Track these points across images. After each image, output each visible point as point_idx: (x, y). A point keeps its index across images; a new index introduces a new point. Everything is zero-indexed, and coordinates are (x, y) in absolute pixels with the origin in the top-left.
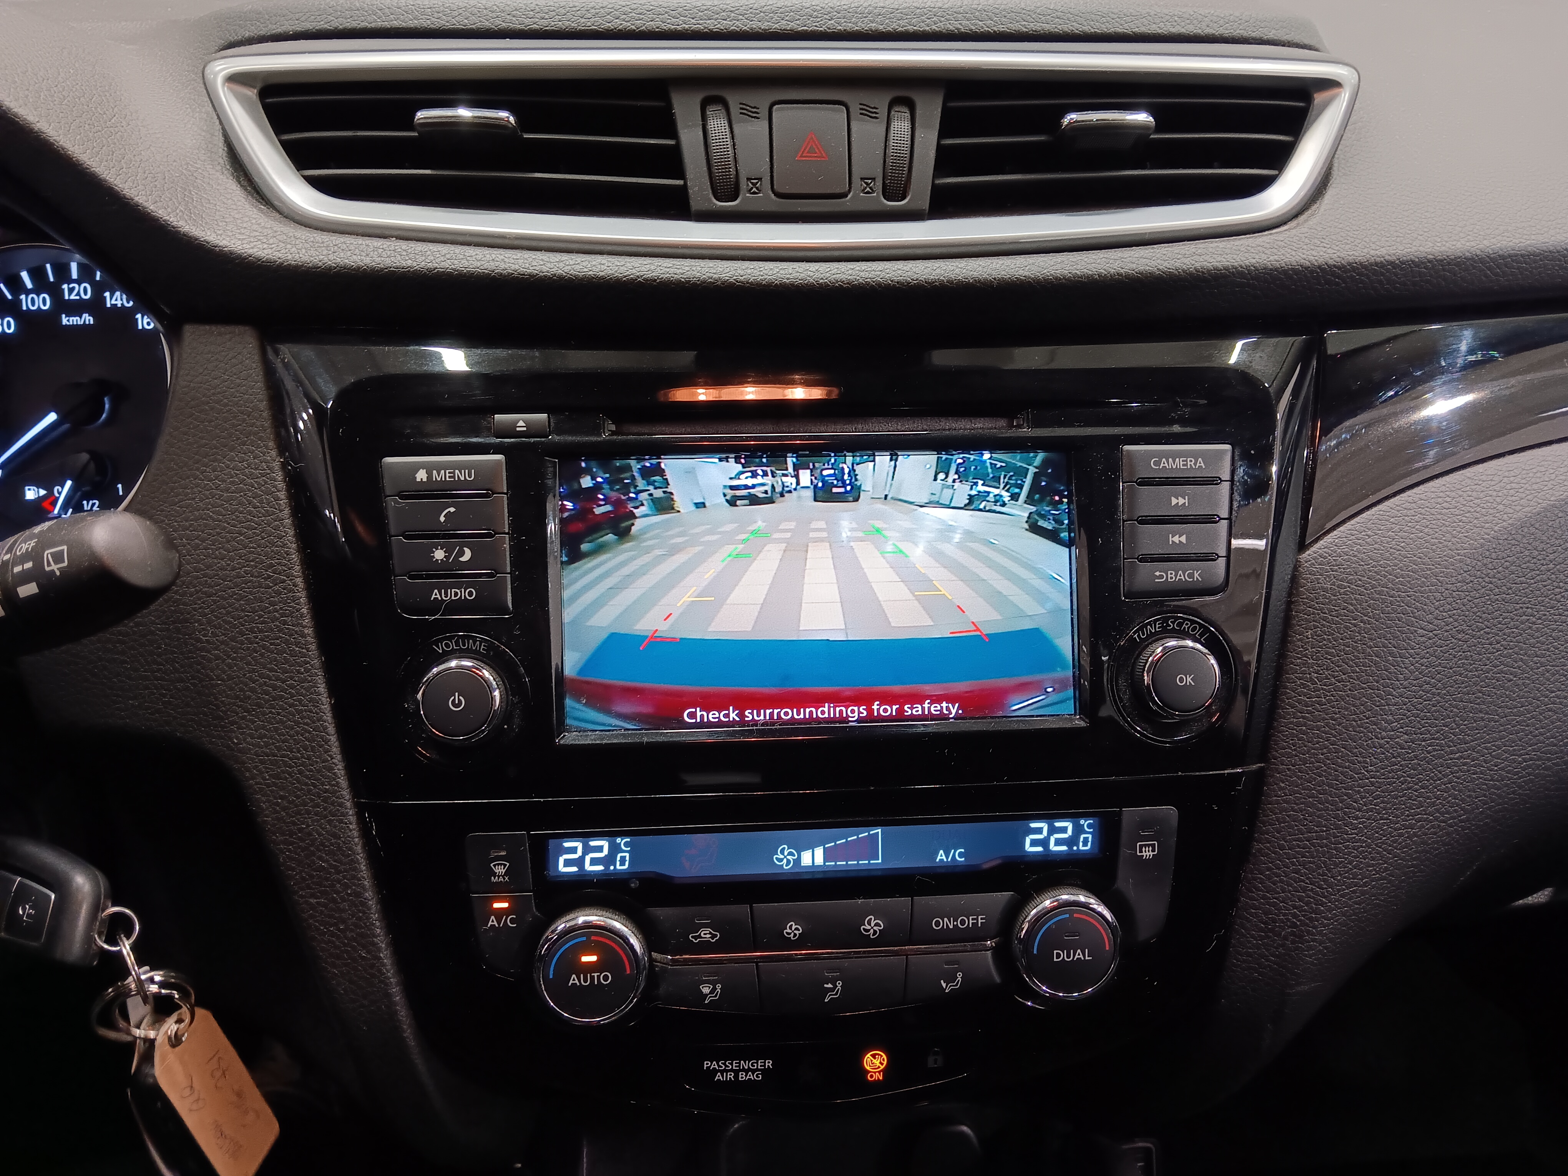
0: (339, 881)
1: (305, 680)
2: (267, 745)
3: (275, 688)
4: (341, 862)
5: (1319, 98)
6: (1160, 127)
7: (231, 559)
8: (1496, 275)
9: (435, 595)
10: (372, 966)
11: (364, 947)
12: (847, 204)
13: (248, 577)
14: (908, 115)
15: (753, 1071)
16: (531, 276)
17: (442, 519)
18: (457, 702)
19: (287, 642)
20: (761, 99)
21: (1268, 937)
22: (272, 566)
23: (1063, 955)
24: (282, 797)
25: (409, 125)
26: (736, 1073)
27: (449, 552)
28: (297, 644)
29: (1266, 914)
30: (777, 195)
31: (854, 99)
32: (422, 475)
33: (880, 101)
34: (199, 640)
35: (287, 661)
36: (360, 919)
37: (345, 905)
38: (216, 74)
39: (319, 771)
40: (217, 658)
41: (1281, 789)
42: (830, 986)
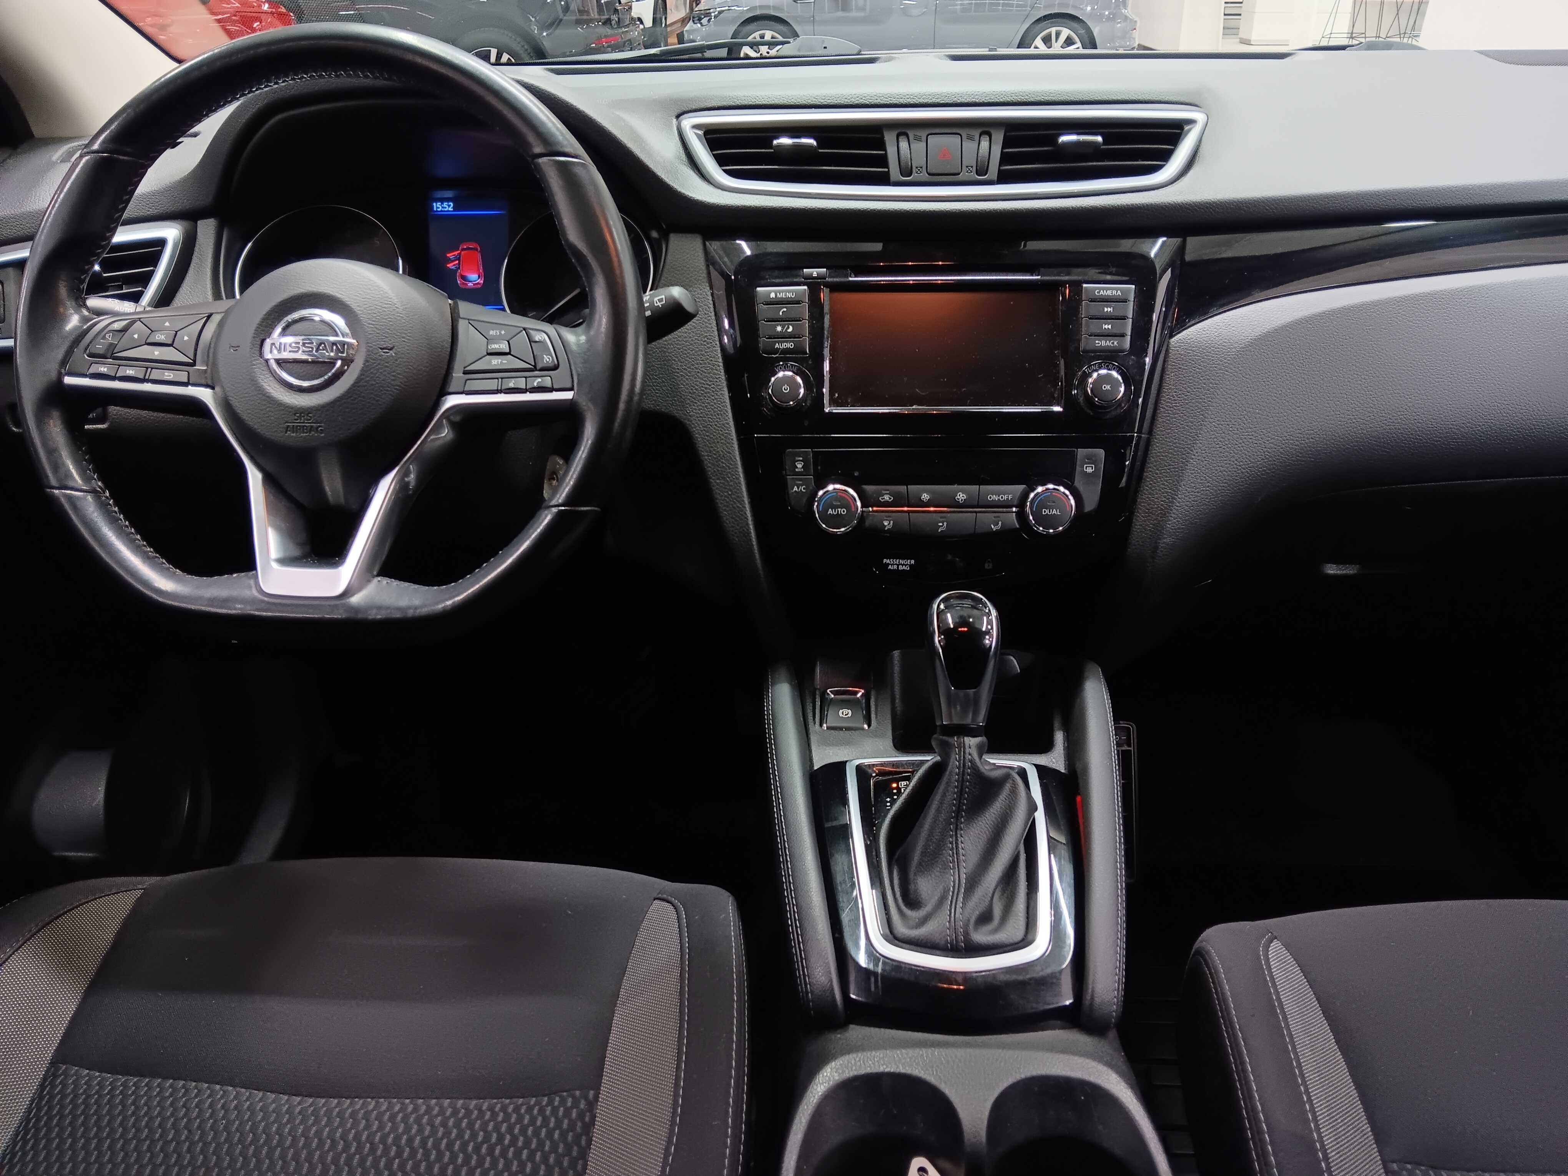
0: (730, 473)
1: (719, 385)
2: (702, 413)
3: (706, 388)
4: (731, 464)
5: (1187, 128)
6: (1105, 142)
7: (690, 333)
8: (1271, 209)
9: (777, 346)
10: (742, 511)
11: (739, 502)
12: (961, 177)
13: (696, 341)
14: (988, 139)
15: (906, 565)
16: (823, 209)
17: (781, 314)
18: (786, 389)
19: (712, 369)
20: (923, 133)
21: (1149, 516)
22: (706, 336)
23: (1047, 512)
24: (707, 436)
25: (770, 146)
26: (898, 565)
27: (783, 327)
28: (716, 370)
29: (1148, 505)
30: (929, 174)
31: (964, 132)
32: (773, 295)
33: (976, 133)
34: (674, 368)
35: (712, 377)
36: (738, 489)
37: (732, 483)
38: (686, 126)
39: (723, 425)
40: (682, 375)
41: (1157, 447)
42: (941, 524)
